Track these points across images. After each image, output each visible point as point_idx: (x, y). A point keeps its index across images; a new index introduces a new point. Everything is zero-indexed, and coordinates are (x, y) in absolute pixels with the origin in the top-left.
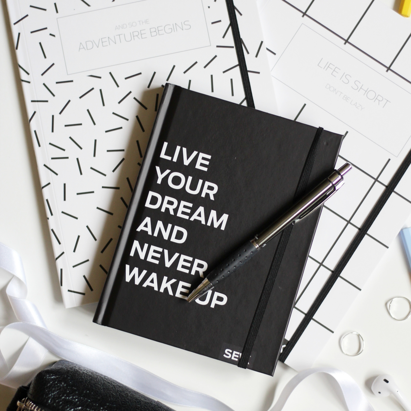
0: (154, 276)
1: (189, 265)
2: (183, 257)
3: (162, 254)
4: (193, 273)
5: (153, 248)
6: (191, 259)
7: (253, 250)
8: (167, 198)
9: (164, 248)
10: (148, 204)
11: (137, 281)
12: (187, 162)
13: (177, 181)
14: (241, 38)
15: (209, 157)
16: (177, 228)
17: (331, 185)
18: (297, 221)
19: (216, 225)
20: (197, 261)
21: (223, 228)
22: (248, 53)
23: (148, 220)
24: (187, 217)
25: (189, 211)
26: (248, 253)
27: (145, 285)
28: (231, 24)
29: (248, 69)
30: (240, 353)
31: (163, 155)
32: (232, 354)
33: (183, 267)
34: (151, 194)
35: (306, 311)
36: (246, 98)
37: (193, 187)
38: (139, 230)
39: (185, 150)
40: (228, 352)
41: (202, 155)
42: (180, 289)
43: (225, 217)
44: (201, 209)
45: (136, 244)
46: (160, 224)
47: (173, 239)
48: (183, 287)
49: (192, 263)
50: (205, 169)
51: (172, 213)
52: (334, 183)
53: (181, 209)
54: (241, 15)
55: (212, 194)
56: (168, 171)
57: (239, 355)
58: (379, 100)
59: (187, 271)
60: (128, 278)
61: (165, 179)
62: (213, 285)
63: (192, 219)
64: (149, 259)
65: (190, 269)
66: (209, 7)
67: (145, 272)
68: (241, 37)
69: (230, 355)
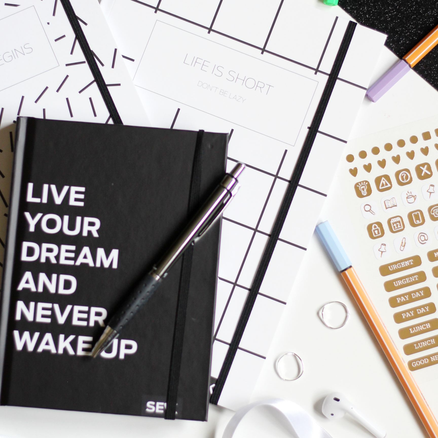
0: (48, 337)
1: (85, 316)
2: (77, 308)
3: (52, 310)
4: (92, 324)
5: (41, 305)
6: (86, 308)
7: (154, 283)
8: (45, 246)
9: (53, 303)
10: (24, 257)
11: (31, 348)
12: (58, 200)
13: (51, 224)
14: (92, 51)
15: (83, 189)
16: (63, 277)
17: (225, 191)
18: (197, 240)
19: (106, 265)
20: (94, 310)
21: (115, 266)
22: (103, 65)
23: (28, 275)
24: (71, 263)
25: (72, 255)
26: (149, 288)
27: (40, 350)
28: (78, 37)
29: (107, 83)
30: (165, 402)
31: (30, 199)
32: (155, 406)
33: (79, 319)
34: (26, 245)
35: (229, 341)
36: (111, 116)
37: (72, 227)
38: (20, 288)
39: (53, 187)
40: (151, 405)
41: (74, 189)
42: (81, 345)
43: (115, 253)
44: (86, 250)
45: (20, 305)
46: (43, 277)
47: (62, 291)
48: (84, 342)
49: (88, 313)
50: (81, 204)
51: (54, 261)
52: (229, 188)
53: (63, 254)
54: (86, 24)
55: (94, 231)
56: (39, 215)
57: (164, 406)
58: (261, 87)
59: (84, 323)
60: (19, 346)
61: (38, 225)
62: (118, 333)
63: (78, 263)
64: (39, 319)
65: (88, 320)
66: (48, 23)
67: (37, 335)
68: (91, 49)
69: (153, 408)
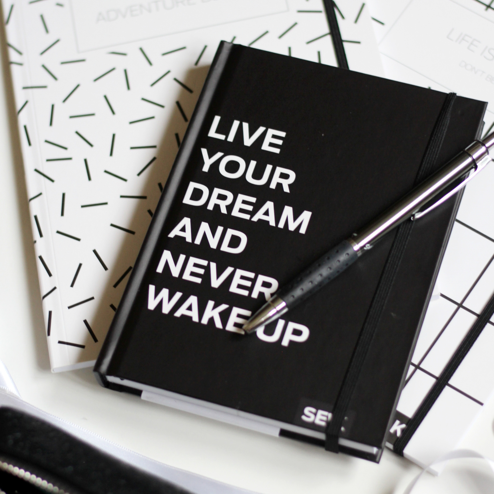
0: (193, 300)
1: (248, 284)
2: (239, 272)
3: (207, 269)
4: (255, 295)
5: (193, 260)
6: (252, 275)
8: (217, 191)
9: (209, 260)
10: (187, 200)
11: (166, 309)
12: (248, 141)
13: (232, 167)
15: (283, 134)
16: (230, 232)
19: (292, 227)
20: (261, 278)
21: (303, 231)
22: (343, 17)
23: (186, 222)
24: (247, 217)
25: (250, 208)
27: (178, 314)
29: (343, 39)
30: (329, 412)
31: (212, 133)
32: (315, 414)
33: (240, 286)
34: (192, 186)
35: (438, 374)
37: (258, 175)
38: (172, 235)
39: (246, 126)
41: (271, 132)
42: (233, 319)
43: (306, 216)
44: (269, 205)
45: (167, 255)
46: (205, 227)
47: (225, 248)
48: (239, 316)
49: (254, 281)
50: (277, 151)
51: (224, 211)
53: (239, 205)
55: (286, 185)
56: (219, 155)
57: (327, 417)
59: (245, 293)
60: (152, 305)
61: (215, 166)
63: (255, 219)
64: (187, 276)
65: (250, 289)
67: (178, 295)
69: (312, 416)
